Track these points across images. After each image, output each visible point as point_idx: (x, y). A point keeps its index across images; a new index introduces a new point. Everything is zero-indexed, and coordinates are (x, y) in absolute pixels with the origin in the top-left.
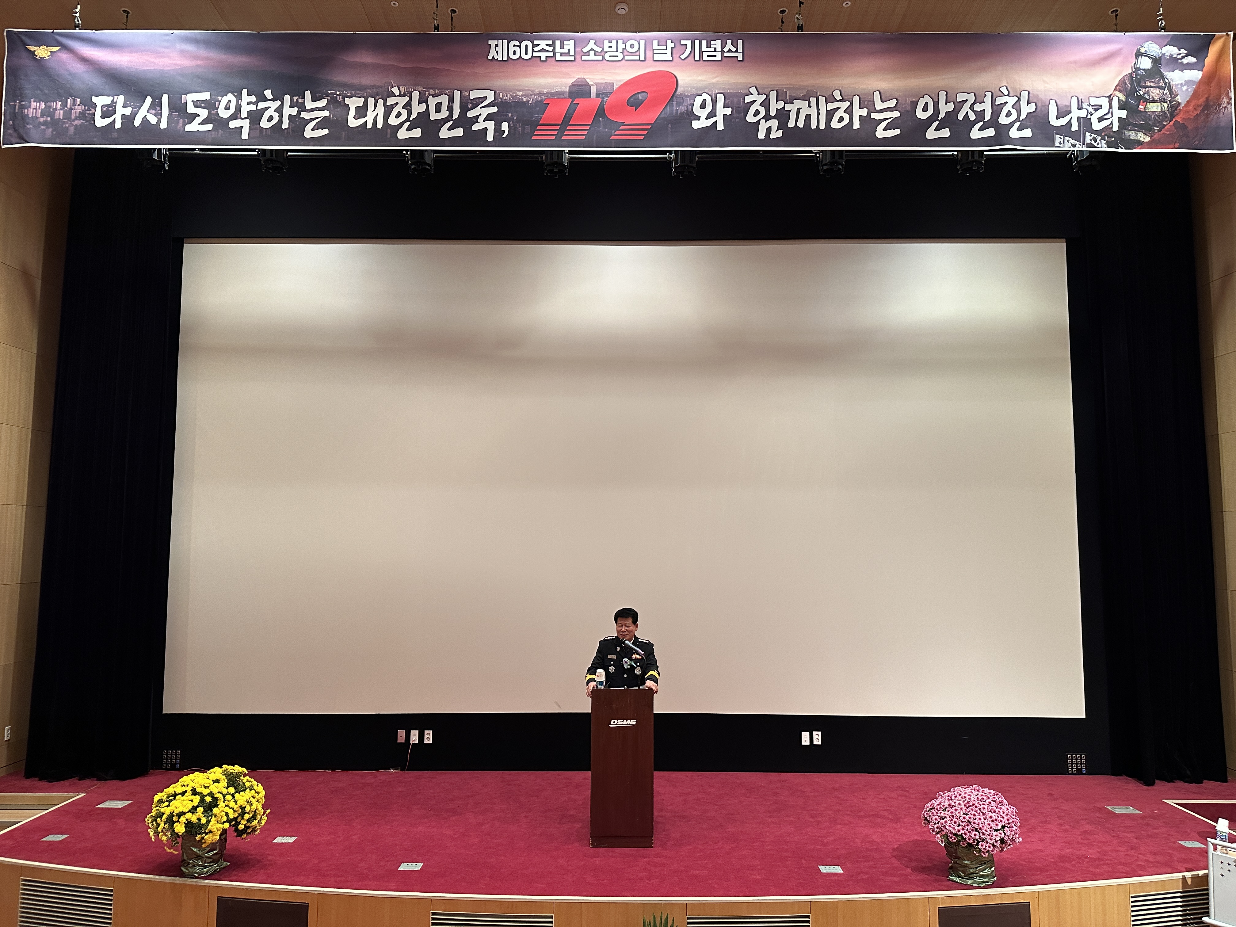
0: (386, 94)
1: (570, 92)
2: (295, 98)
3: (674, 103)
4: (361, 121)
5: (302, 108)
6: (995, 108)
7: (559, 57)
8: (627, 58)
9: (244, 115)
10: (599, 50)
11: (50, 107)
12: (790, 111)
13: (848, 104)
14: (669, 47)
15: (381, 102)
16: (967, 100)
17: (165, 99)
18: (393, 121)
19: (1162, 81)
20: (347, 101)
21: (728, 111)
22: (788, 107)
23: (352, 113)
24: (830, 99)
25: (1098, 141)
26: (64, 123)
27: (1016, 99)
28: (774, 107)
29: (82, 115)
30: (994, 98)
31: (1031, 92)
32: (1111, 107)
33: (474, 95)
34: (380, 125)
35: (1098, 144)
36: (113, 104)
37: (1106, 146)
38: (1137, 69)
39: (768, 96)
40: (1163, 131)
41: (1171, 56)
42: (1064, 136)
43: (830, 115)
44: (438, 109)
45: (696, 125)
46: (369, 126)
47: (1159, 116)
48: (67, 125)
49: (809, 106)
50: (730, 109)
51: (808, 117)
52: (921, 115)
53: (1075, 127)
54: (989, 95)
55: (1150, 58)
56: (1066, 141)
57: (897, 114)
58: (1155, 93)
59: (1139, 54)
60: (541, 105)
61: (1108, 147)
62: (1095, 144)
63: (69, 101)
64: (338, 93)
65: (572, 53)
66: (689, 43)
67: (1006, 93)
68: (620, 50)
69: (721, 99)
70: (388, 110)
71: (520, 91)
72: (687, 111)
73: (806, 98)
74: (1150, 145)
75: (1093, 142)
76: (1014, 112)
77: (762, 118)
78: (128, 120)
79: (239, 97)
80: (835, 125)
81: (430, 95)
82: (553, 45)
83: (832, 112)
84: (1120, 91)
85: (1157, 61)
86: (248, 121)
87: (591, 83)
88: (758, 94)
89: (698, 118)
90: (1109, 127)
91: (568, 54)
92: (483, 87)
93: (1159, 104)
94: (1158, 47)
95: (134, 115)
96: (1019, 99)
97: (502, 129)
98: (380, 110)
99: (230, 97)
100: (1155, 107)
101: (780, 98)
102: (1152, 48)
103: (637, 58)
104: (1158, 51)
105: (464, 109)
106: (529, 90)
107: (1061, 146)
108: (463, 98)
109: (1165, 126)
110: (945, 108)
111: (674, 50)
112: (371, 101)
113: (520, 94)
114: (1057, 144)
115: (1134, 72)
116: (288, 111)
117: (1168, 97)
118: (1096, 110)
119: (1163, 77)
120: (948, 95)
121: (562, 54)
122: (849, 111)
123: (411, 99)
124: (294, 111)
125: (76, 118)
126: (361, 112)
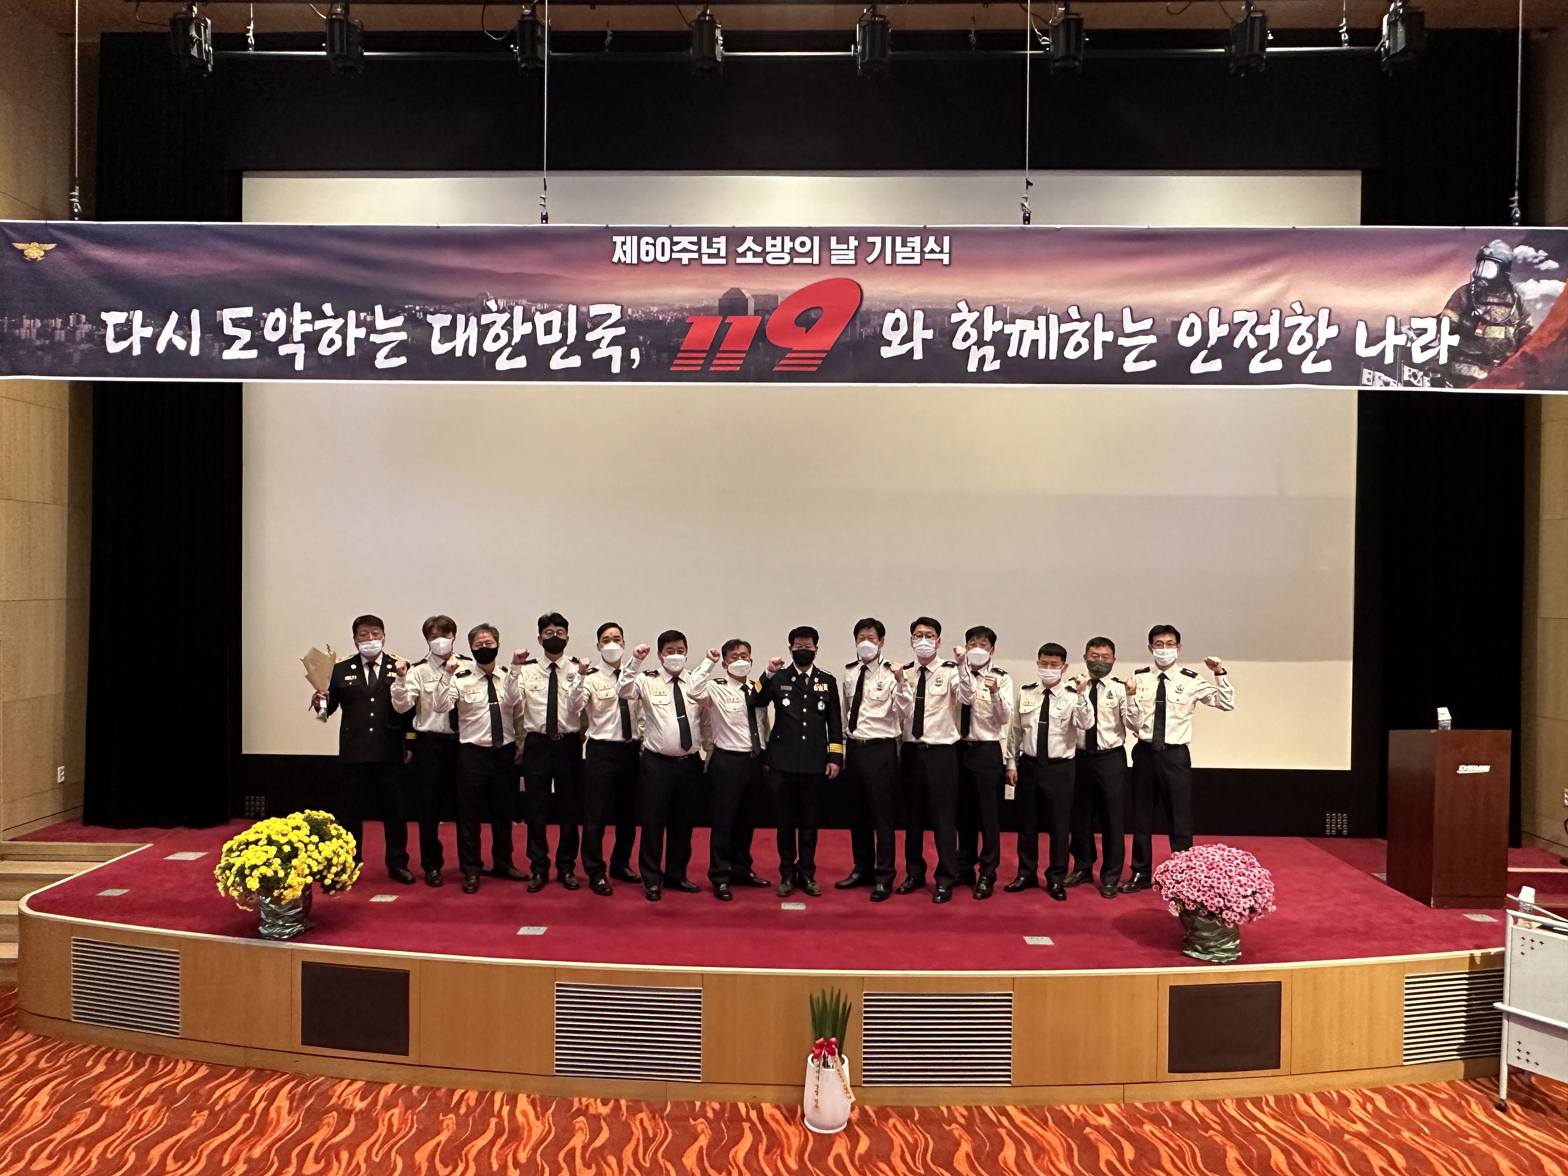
0: (479, 310)
1: (721, 307)
2: (363, 315)
3: (858, 322)
4: (448, 347)
5: (371, 329)
6: (1284, 332)
7: (705, 260)
8: (796, 260)
9: (297, 337)
10: (759, 249)
11: (48, 325)
12: (1011, 334)
13: (1087, 324)
14: (852, 247)
15: (473, 320)
16: (1246, 321)
17: (195, 315)
18: (490, 346)
19: (1509, 296)
20: (430, 318)
21: (929, 334)
22: (1008, 329)
23: (436, 335)
24: (1065, 318)
25: (1419, 378)
26: (67, 347)
27: (1312, 319)
28: (990, 328)
29: (89, 337)
30: (1283, 317)
31: (1333, 310)
32: (1439, 331)
33: (596, 310)
34: (472, 352)
35: (1419, 382)
36: (129, 322)
37: (1429, 384)
38: (1478, 278)
39: (982, 313)
40: (1506, 365)
41: (1525, 259)
42: (1374, 371)
43: (1064, 340)
44: (548, 330)
45: (886, 352)
46: (459, 353)
47: (1500, 345)
48: (71, 350)
49: (1037, 328)
50: (931, 332)
51: (1035, 343)
52: (1185, 341)
53: (1389, 359)
54: (1276, 313)
55: (1496, 262)
56: (1376, 378)
57: (1152, 339)
58: (1499, 313)
59: (1482, 258)
60: (682, 326)
61: (1432, 385)
62: (1415, 382)
63: (71, 317)
64: (418, 308)
65: (723, 253)
66: (878, 240)
67: (1299, 311)
68: (787, 250)
69: (919, 316)
70: (483, 331)
71: (653, 305)
72: (875, 332)
73: (1032, 316)
74: (1485, 383)
75: (1412, 379)
76: (1309, 338)
77: (974, 344)
78: (149, 344)
79: (290, 314)
80: (1070, 354)
81: (537, 310)
82: (699, 243)
83: (1066, 336)
84: (1452, 309)
85: (1505, 267)
86: (302, 346)
87: (748, 295)
88: (970, 311)
89: (889, 343)
90: (1435, 359)
91: (717, 255)
92: (606, 299)
93: (1503, 328)
94: (1508, 247)
95: (156, 337)
96: (1317, 320)
97: (632, 357)
98: (473, 331)
99: (279, 313)
100: (1497, 333)
101: (998, 316)
102: (1500, 248)
103: (809, 260)
104: (1507, 252)
105: (582, 330)
106: (666, 304)
107: (1370, 383)
108: (580, 316)
109: (1508, 358)
110: (1217, 332)
111: (859, 250)
112: (461, 318)
113: (655, 309)
114: (1364, 381)
115: (1473, 283)
116: (355, 333)
117: (1515, 318)
118: (1419, 335)
119: (1511, 289)
120: (1222, 313)
121: (710, 256)
122: (1089, 334)
123: (512, 317)
124: (362, 333)
125: (82, 341)
126: (448, 333)
